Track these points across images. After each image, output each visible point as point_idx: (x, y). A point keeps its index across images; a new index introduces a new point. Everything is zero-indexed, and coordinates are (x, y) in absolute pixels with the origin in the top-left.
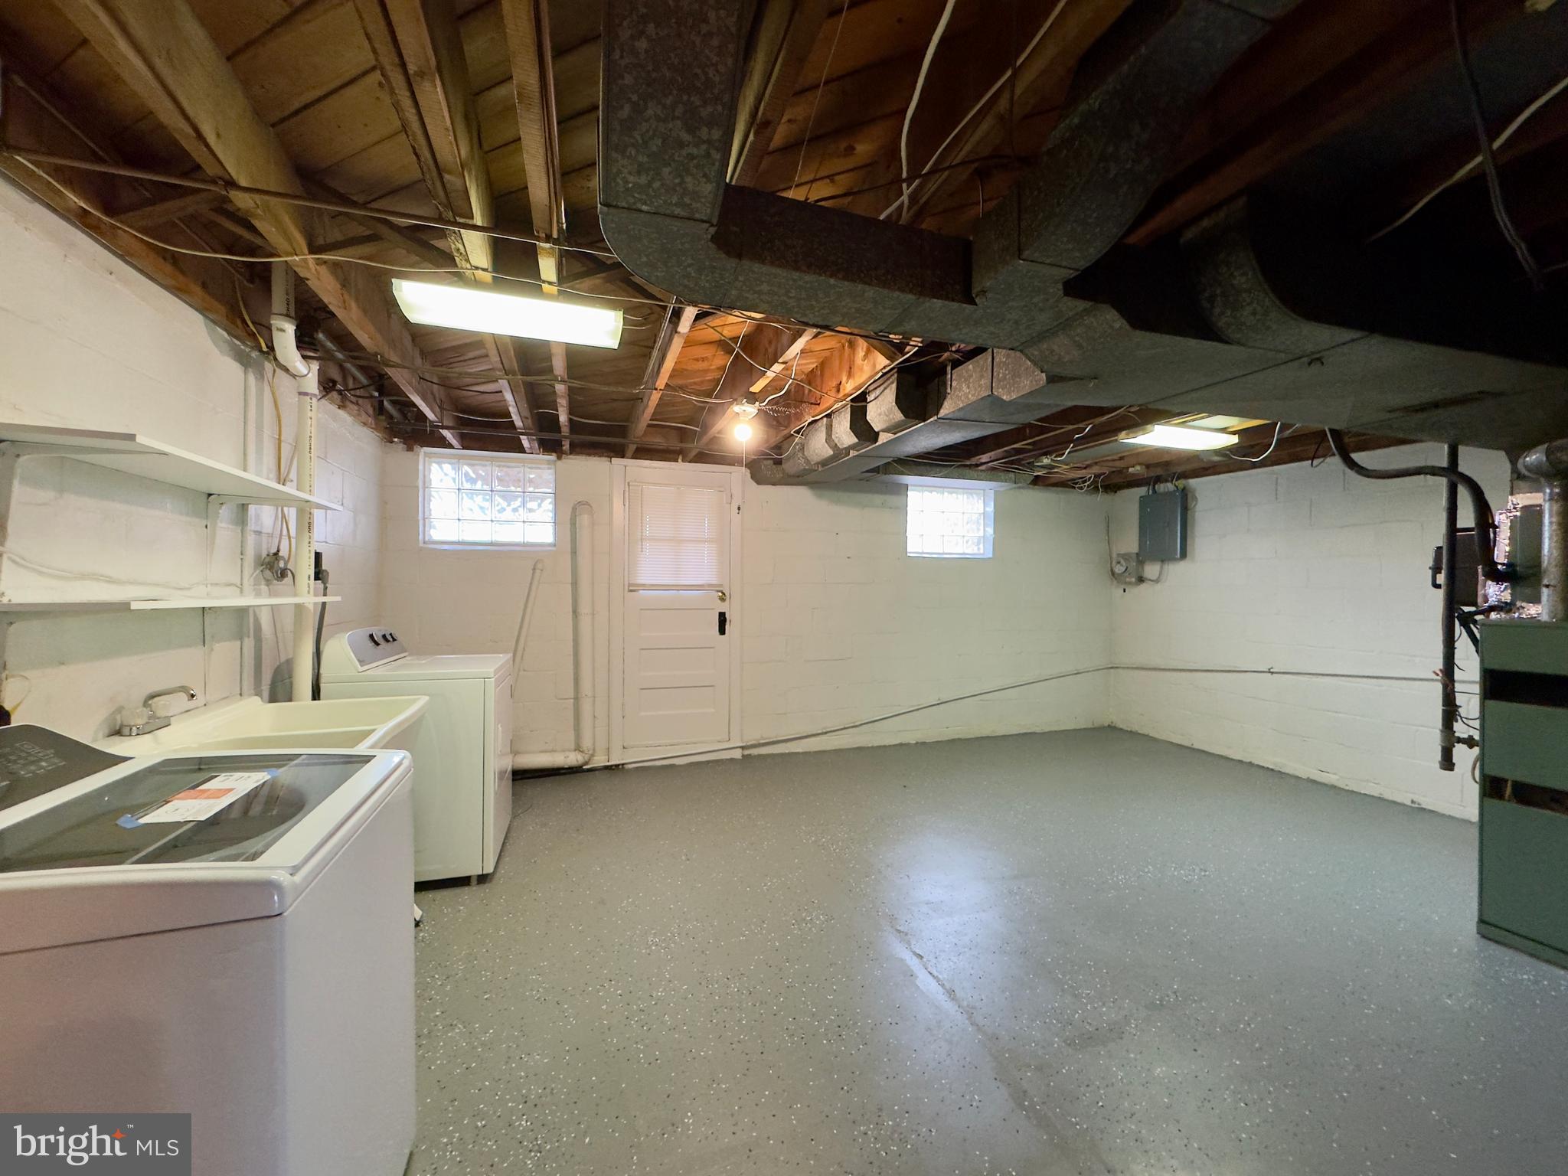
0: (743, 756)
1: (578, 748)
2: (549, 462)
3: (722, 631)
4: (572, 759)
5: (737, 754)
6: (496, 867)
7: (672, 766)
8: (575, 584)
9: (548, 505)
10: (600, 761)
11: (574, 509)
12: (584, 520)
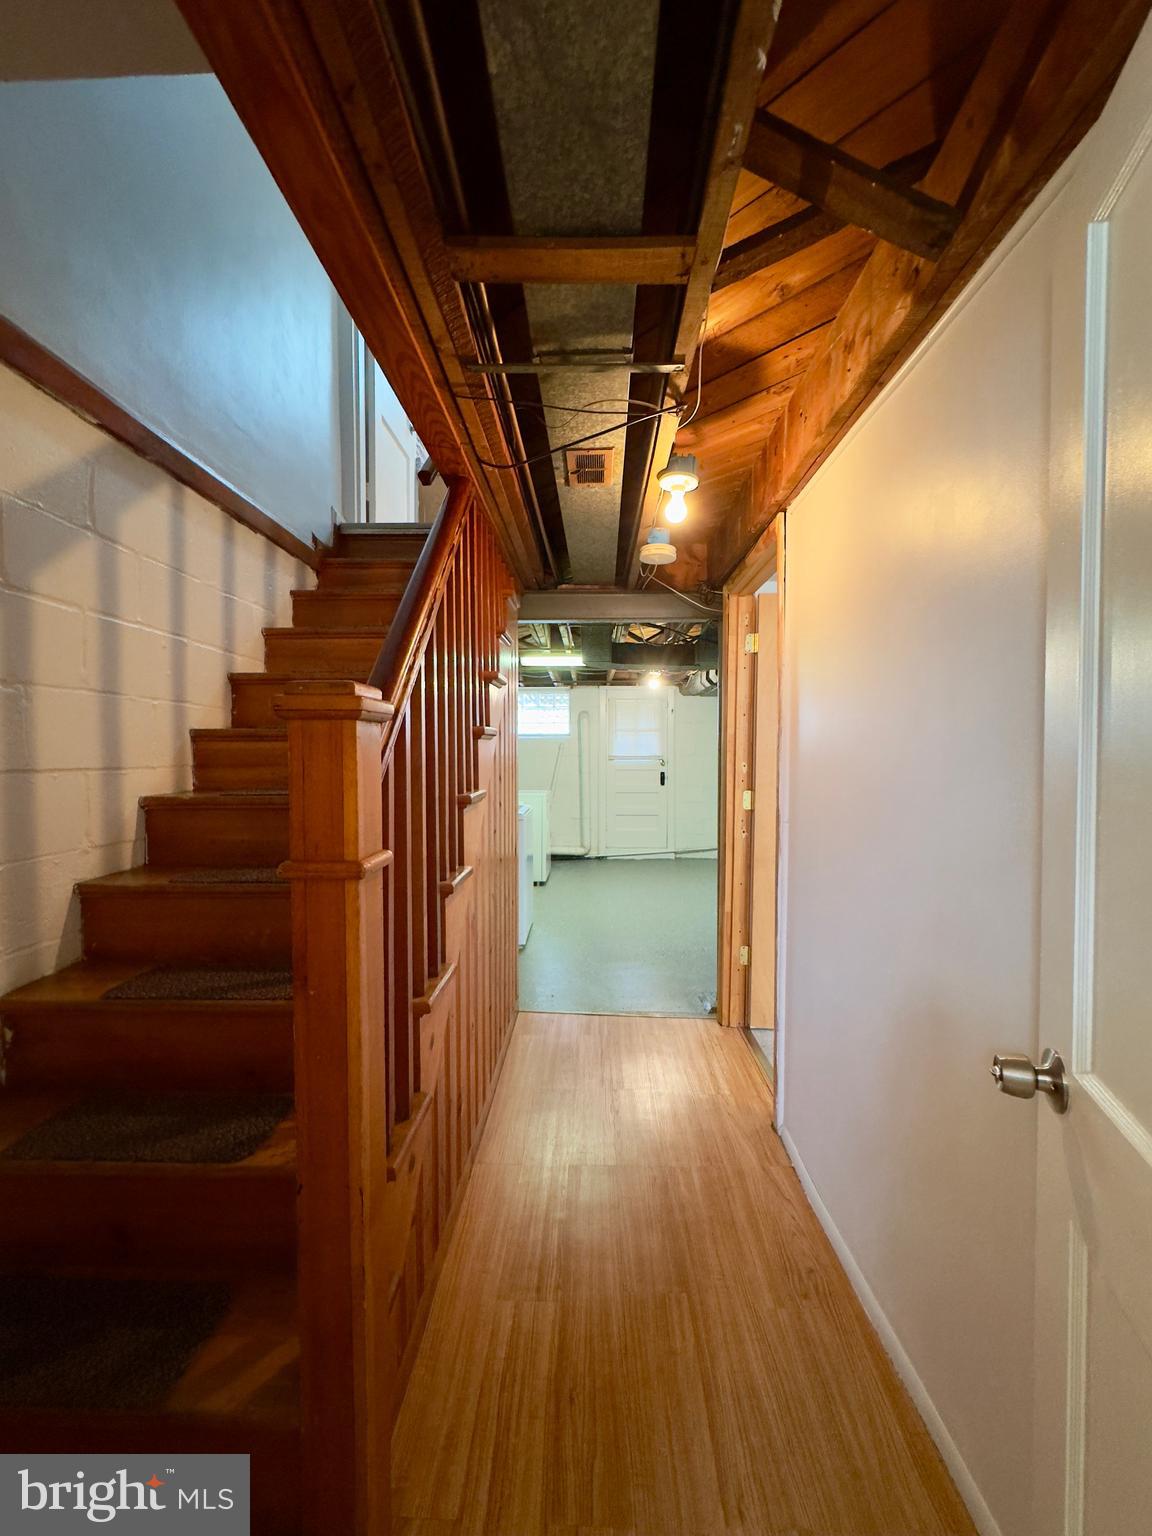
0: (676, 858)
1: (582, 846)
2: (566, 690)
3: (663, 783)
4: (578, 851)
5: (672, 856)
6: (548, 879)
7: (633, 860)
8: (580, 756)
9: (566, 713)
10: (593, 854)
11: (579, 715)
12: (585, 721)
